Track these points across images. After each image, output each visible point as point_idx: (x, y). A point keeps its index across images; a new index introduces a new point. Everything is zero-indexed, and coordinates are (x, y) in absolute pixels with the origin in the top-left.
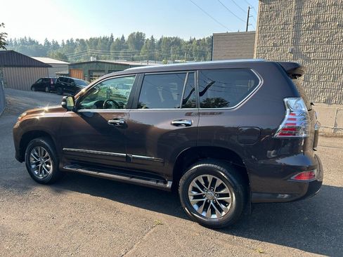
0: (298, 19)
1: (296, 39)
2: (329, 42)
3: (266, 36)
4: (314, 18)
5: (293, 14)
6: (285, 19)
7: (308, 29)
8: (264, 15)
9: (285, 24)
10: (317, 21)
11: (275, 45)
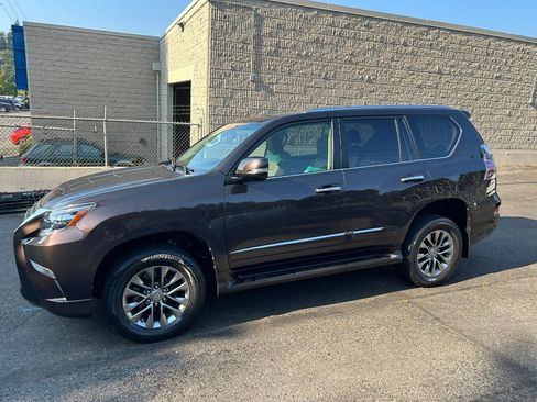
0: (258, 39)
1: (257, 63)
2: (290, 73)
3: (221, 55)
4: (274, 42)
5: (253, 32)
6: (244, 36)
7: (269, 54)
8: (217, 25)
9: (244, 42)
10: (278, 46)
11: (233, 69)
